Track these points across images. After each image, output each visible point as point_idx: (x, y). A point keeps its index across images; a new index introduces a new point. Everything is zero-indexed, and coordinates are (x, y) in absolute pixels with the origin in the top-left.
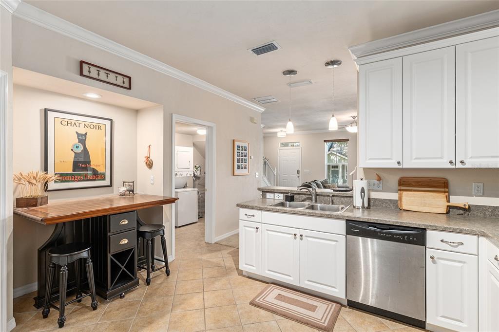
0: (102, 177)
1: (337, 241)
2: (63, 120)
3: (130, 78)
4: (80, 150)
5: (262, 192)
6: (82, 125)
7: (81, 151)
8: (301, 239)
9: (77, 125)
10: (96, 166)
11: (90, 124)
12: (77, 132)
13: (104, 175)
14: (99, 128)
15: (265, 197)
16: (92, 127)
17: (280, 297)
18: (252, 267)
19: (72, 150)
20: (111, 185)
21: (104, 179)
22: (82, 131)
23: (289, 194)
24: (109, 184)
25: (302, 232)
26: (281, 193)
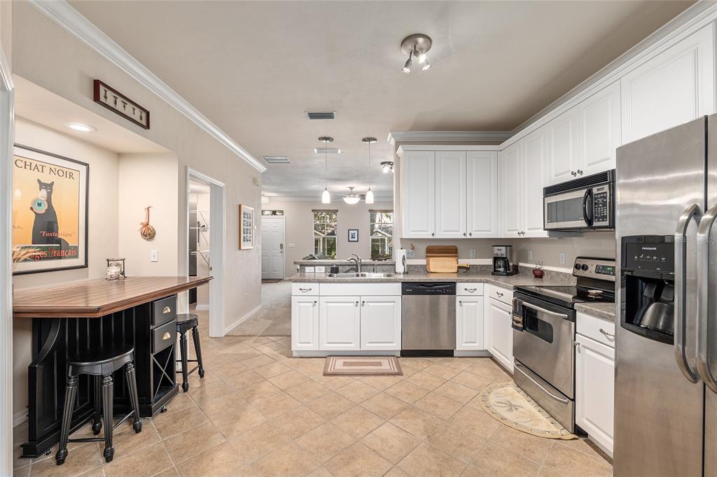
0: (74, 253)
1: (394, 302)
2: (19, 158)
3: (148, 114)
4: (42, 210)
5: (300, 265)
6: (46, 170)
7: (44, 211)
8: (363, 305)
9: (40, 168)
10: (66, 235)
11: (58, 168)
12: (38, 180)
13: (76, 248)
14: (71, 176)
15: (304, 272)
16: (61, 173)
17: (345, 364)
18: (309, 345)
19: (32, 209)
20: (86, 266)
21: (77, 256)
22: (47, 179)
23: (335, 266)
24: (84, 264)
25: (363, 299)
26: (323, 265)
